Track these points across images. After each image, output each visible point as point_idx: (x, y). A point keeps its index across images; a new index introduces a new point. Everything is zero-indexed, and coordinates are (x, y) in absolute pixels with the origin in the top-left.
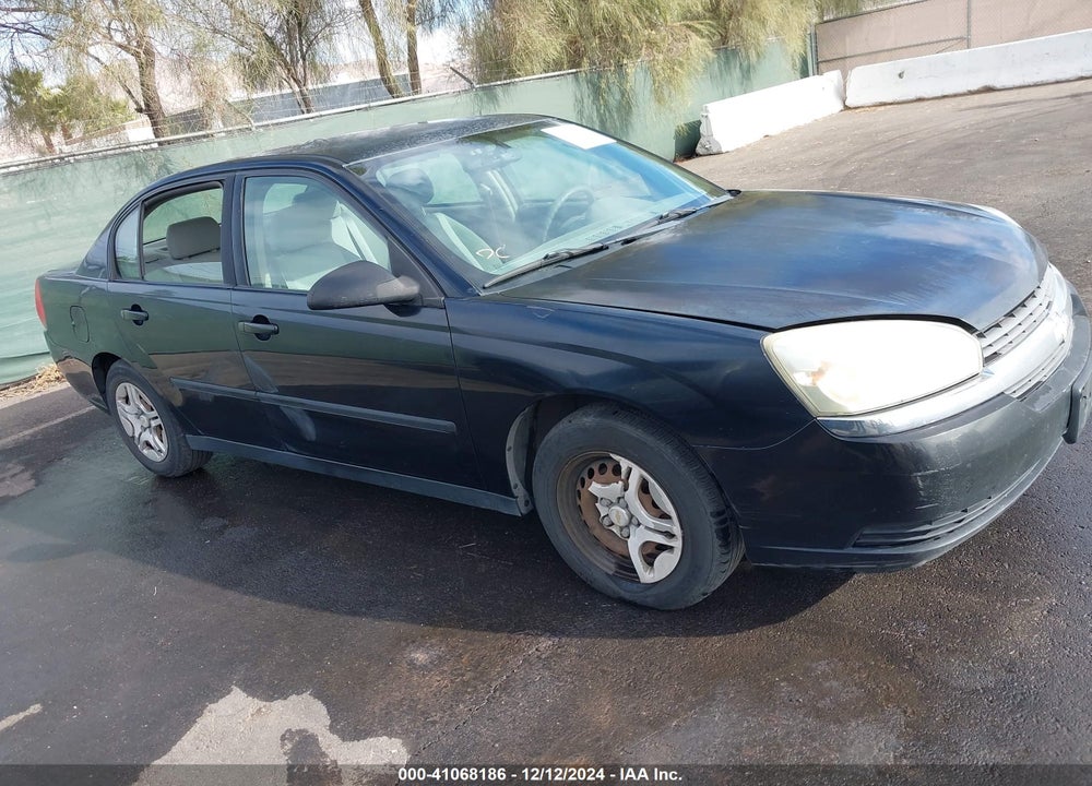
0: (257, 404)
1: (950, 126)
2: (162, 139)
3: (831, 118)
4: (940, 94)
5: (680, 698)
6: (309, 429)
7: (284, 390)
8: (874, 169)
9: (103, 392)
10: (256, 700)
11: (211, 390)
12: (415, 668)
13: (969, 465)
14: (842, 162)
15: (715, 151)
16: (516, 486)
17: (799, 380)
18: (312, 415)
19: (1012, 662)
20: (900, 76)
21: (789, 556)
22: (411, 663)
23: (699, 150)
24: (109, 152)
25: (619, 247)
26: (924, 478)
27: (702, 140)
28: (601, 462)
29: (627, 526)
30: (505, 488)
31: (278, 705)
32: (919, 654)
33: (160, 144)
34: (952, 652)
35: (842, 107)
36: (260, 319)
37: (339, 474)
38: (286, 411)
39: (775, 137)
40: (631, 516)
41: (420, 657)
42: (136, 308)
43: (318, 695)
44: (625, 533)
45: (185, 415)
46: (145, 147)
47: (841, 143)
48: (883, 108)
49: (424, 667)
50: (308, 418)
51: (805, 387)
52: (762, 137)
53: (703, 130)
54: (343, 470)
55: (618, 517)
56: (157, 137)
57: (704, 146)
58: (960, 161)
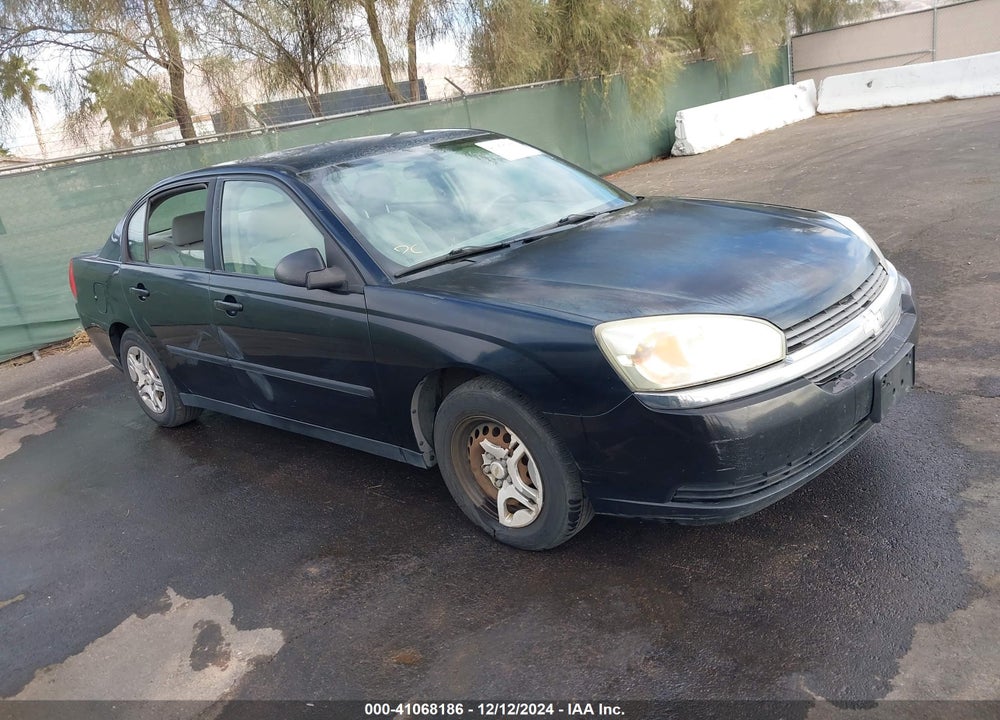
0: (229, 367)
1: (903, 133)
2: (188, 140)
3: (802, 123)
4: (905, 103)
5: (499, 609)
6: (268, 390)
7: (248, 358)
8: (820, 172)
9: (118, 355)
10: (183, 598)
11: (198, 355)
12: (307, 579)
13: (762, 437)
14: (795, 166)
15: (688, 152)
16: (422, 444)
17: (622, 361)
18: (271, 379)
19: (763, 593)
20: (869, 85)
21: (622, 507)
22: (306, 575)
23: (674, 151)
24: (143, 151)
25: (521, 245)
26: (721, 446)
27: (677, 143)
28: (485, 425)
29: (502, 480)
30: (413, 445)
31: (198, 602)
32: (694, 584)
33: (187, 143)
34: (720, 583)
35: (813, 113)
36: (229, 298)
37: (294, 429)
38: (251, 375)
39: (746, 140)
40: (507, 475)
41: (314, 570)
42: (140, 286)
43: (228, 597)
44: (498, 483)
45: (177, 376)
46: (174, 146)
47: (802, 148)
48: (850, 115)
49: (314, 579)
50: (266, 381)
51: (626, 367)
52: (734, 139)
53: (677, 133)
54: (296, 426)
55: (497, 469)
56: (184, 137)
57: (678, 148)
58: (898, 168)
